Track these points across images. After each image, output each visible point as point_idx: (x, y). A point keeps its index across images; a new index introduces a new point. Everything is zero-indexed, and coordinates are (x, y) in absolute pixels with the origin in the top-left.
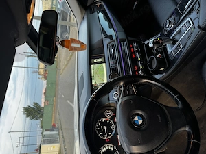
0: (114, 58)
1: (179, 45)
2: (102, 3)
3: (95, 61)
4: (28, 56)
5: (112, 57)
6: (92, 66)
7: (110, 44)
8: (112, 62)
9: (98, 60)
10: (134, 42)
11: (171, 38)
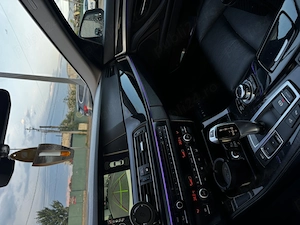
0: (146, 161)
1: (274, 137)
2: (128, 58)
3: (112, 165)
4: (46, 132)
5: (142, 158)
6: (106, 176)
7: (138, 133)
8: (141, 170)
9: (118, 163)
10: (183, 124)
11: (253, 120)
